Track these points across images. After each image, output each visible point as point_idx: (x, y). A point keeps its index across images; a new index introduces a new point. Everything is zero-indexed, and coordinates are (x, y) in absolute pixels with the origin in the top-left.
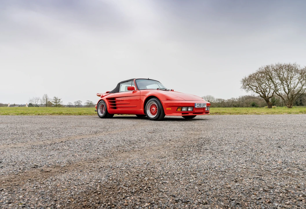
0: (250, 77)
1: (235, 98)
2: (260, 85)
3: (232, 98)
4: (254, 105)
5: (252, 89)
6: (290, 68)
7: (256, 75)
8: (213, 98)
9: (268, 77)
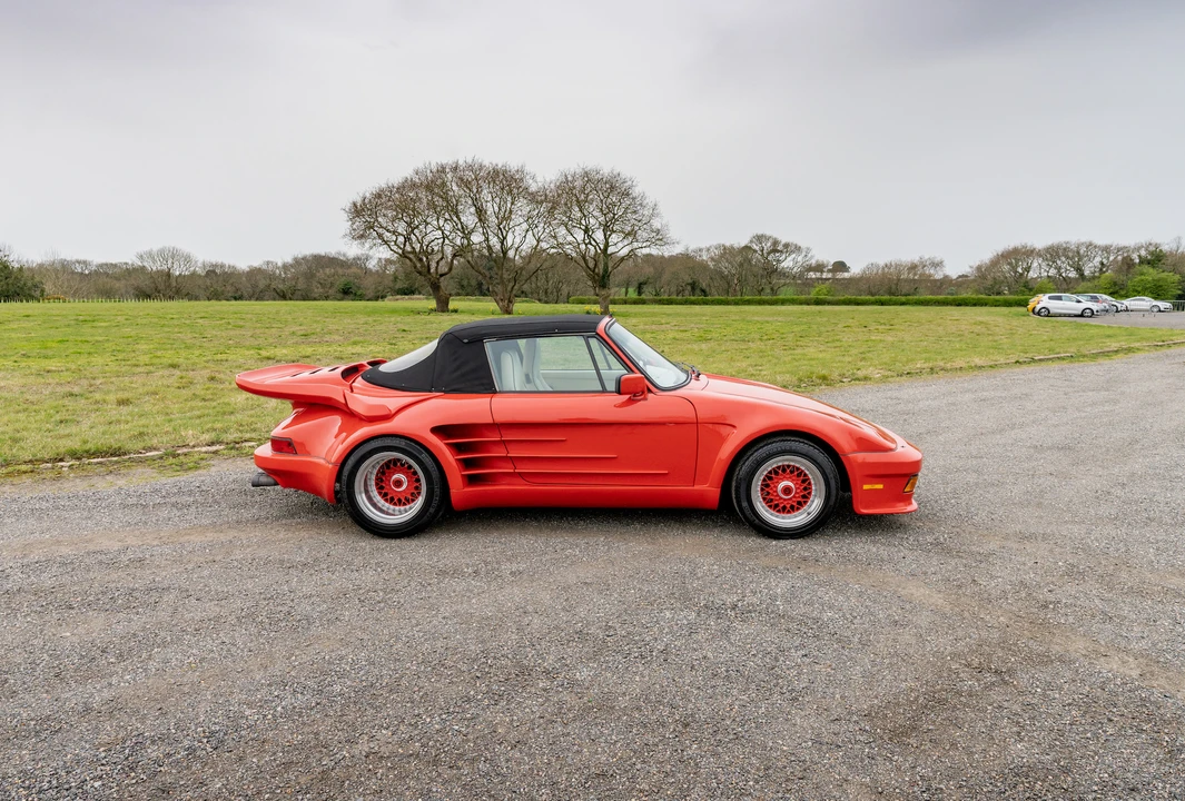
0: (378, 196)
1: (280, 264)
2: (412, 228)
3: (268, 263)
4: (347, 292)
5: (386, 242)
6: (507, 182)
7: (401, 189)
8: (188, 259)
9: (439, 202)
